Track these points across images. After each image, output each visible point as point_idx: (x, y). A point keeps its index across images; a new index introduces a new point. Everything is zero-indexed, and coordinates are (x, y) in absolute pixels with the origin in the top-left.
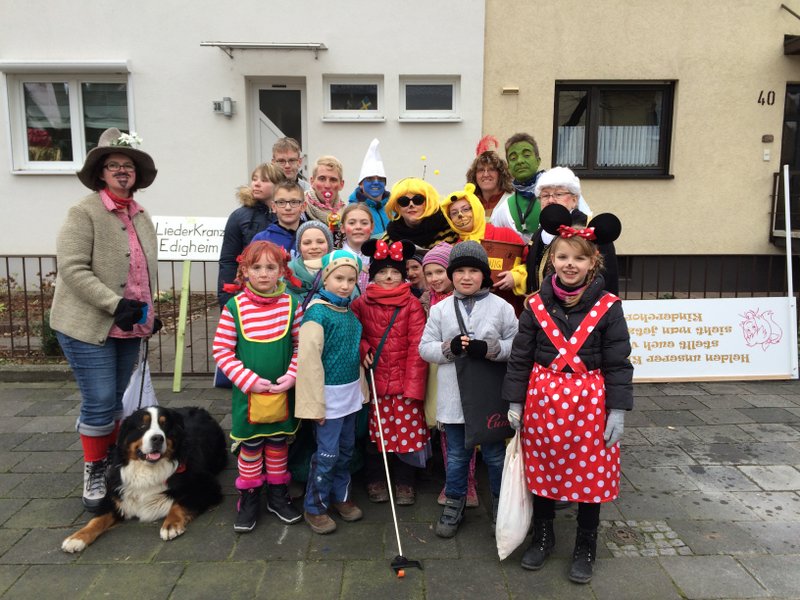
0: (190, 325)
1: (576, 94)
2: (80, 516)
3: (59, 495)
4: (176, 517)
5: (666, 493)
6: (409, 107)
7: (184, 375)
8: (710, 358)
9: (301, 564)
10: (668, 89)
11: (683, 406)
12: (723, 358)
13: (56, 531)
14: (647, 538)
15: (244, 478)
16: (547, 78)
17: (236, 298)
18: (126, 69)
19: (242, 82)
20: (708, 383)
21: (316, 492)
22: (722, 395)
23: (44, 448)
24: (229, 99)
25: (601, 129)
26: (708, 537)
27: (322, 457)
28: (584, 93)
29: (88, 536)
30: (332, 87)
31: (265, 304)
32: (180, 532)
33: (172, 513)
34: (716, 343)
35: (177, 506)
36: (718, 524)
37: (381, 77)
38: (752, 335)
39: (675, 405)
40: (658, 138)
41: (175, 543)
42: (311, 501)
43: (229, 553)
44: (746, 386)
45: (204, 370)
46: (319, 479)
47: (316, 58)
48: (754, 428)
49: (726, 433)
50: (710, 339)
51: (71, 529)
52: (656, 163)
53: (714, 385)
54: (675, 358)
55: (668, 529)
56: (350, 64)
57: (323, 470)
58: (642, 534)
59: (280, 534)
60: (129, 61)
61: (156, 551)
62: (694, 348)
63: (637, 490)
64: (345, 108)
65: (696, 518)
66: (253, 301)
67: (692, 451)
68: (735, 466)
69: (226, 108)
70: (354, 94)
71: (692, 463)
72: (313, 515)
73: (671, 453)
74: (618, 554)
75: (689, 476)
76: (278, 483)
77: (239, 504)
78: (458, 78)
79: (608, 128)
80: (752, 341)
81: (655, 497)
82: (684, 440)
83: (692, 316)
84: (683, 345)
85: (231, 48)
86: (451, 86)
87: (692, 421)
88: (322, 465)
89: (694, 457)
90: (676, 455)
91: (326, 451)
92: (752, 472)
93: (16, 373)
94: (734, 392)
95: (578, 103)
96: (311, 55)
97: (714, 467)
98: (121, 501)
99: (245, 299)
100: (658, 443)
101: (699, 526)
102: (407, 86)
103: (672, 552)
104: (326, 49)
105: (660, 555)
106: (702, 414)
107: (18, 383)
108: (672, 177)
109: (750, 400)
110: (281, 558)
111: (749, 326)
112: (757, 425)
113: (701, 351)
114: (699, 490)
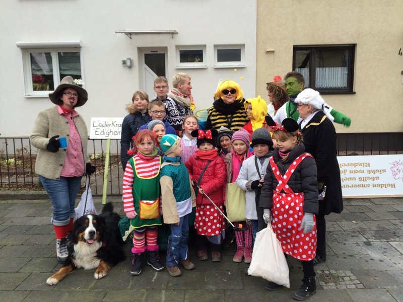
0: (110, 171)
1: (305, 52)
2: (55, 267)
3: (45, 256)
4: (103, 267)
5: (351, 256)
6: (219, 61)
7: (107, 195)
8: (374, 186)
9: (163, 292)
10: (352, 48)
11: (361, 211)
12: (381, 186)
13: (44, 274)
14: (341, 279)
15: (136, 248)
16: (289, 44)
17: (133, 157)
18: (79, 45)
19: (136, 50)
20: (374, 198)
21: (172, 255)
22: (381, 205)
23: (39, 232)
24: (130, 59)
25: (318, 69)
26: (372, 279)
27: (174, 237)
28: (309, 52)
29: (59, 277)
30: (180, 51)
31: (148, 160)
32: (104, 275)
33: (100, 265)
34: (377, 178)
35: (102, 262)
36: (378, 272)
37: (205, 46)
38: (397, 174)
39: (357, 210)
40: (347, 72)
41: (101, 280)
42: (170, 260)
43: (128, 286)
44: (394, 200)
45: (118, 193)
46: (173, 248)
47: (172, 38)
48: (398, 222)
49: (383, 224)
50: (375, 176)
51: (51, 273)
52: (346, 86)
53: (378, 200)
54: (356, 186)
55: (352, 275)
56: (189, 40)
57: (174, 243)
58: (338, 277)
59: (154, 276)
60: (81, 41)
61: (92, 285)
62: (366, 180)
63: (336, 254)
64: (187, 62)
65: (366, 269)
66: (142, 159)
67: (365, 234)
68: (387, 242)
69: (128, 63)
70: (191, 55)
71: (365, 240)
72: (171, 267)
73: (354, 235)
74: (325, 288)
75: (363, 247)
76: (152, 250)
77: (133, 261)
78: (243, 45)
79: (321, 68)
80: (397, 177)
81: (345, 258)
82: (361, 228)
83: (365, 164)
84: (361, 179)
85: (131, 34)
86: (240, 50)
87: (365, 218)
88: (174, 241)
89: (366, 237)
90: (356, 236)
91: (175, 234)
92: (396, 245)
93: (26, 195)
94: (388, 203)
95: (306, 56)
96: (170, 36)
97: (376, 243)
98: (75, 259)
99: (138, 158)
100: (347, 230)
101: (368, 273)
102: (218, 50)
103: (354, 286)
104: (177, 33)
105: (348, 288)
106: (370, 215)
107: (27, 200)
108: (355, 93)
109: (396, 208)
110: (154, 289)
111: (395, 169)
112: (399, 220)
113: (370, 182)
114: (368, 254)
